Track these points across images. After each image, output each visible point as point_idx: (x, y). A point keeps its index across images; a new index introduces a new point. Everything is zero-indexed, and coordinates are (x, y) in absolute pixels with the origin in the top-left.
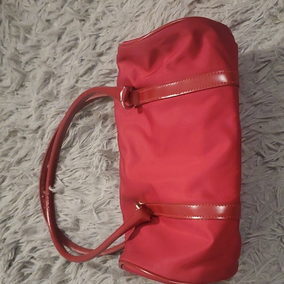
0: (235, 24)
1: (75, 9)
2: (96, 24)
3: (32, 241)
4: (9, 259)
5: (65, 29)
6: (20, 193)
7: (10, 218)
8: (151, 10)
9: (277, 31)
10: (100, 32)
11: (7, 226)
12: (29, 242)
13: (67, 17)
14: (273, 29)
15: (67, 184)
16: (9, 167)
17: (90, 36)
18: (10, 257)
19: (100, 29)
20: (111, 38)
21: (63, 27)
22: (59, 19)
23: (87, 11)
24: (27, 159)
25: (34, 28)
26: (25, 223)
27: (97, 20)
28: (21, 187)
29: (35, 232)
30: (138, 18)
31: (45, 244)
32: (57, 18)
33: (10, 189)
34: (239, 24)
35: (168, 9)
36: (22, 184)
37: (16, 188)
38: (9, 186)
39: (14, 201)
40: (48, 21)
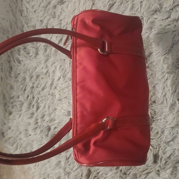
0: (111, 5)
1: (49, 13)
2: (59, 18)
3: (55, 124)
4: (46, 134)
5: (48, 23)
6: (46, 104)
7: (44, 116)
8: (79, 6)
9: (128, 5)
10: (61, 21)
11: (44, 119)
12: (53, 125)
13: (48, 17)
14: (126, 5)
15: (62, 96)
16: (39, 92)
17: (58, 24)
18: (47, 133)
19: (61, 20)
20: (66, 24)
21: (47, 22)
22: (45, 19)
23: (55, 12)
24: (46, 87)
25: (36, 25)
26: (50, 117)
27: (59, 16)
28: (46, 101)
29: (55, 120)
30: (74, 12)
31: (59, 125)
32: (44, 18)
33: (42, 103)
34: (113, 5)
35: (85, 4)
36: (46, 99)
37: (44, 102)
38: (41, 101)
39: (44, 107)
40: (41, 21)
